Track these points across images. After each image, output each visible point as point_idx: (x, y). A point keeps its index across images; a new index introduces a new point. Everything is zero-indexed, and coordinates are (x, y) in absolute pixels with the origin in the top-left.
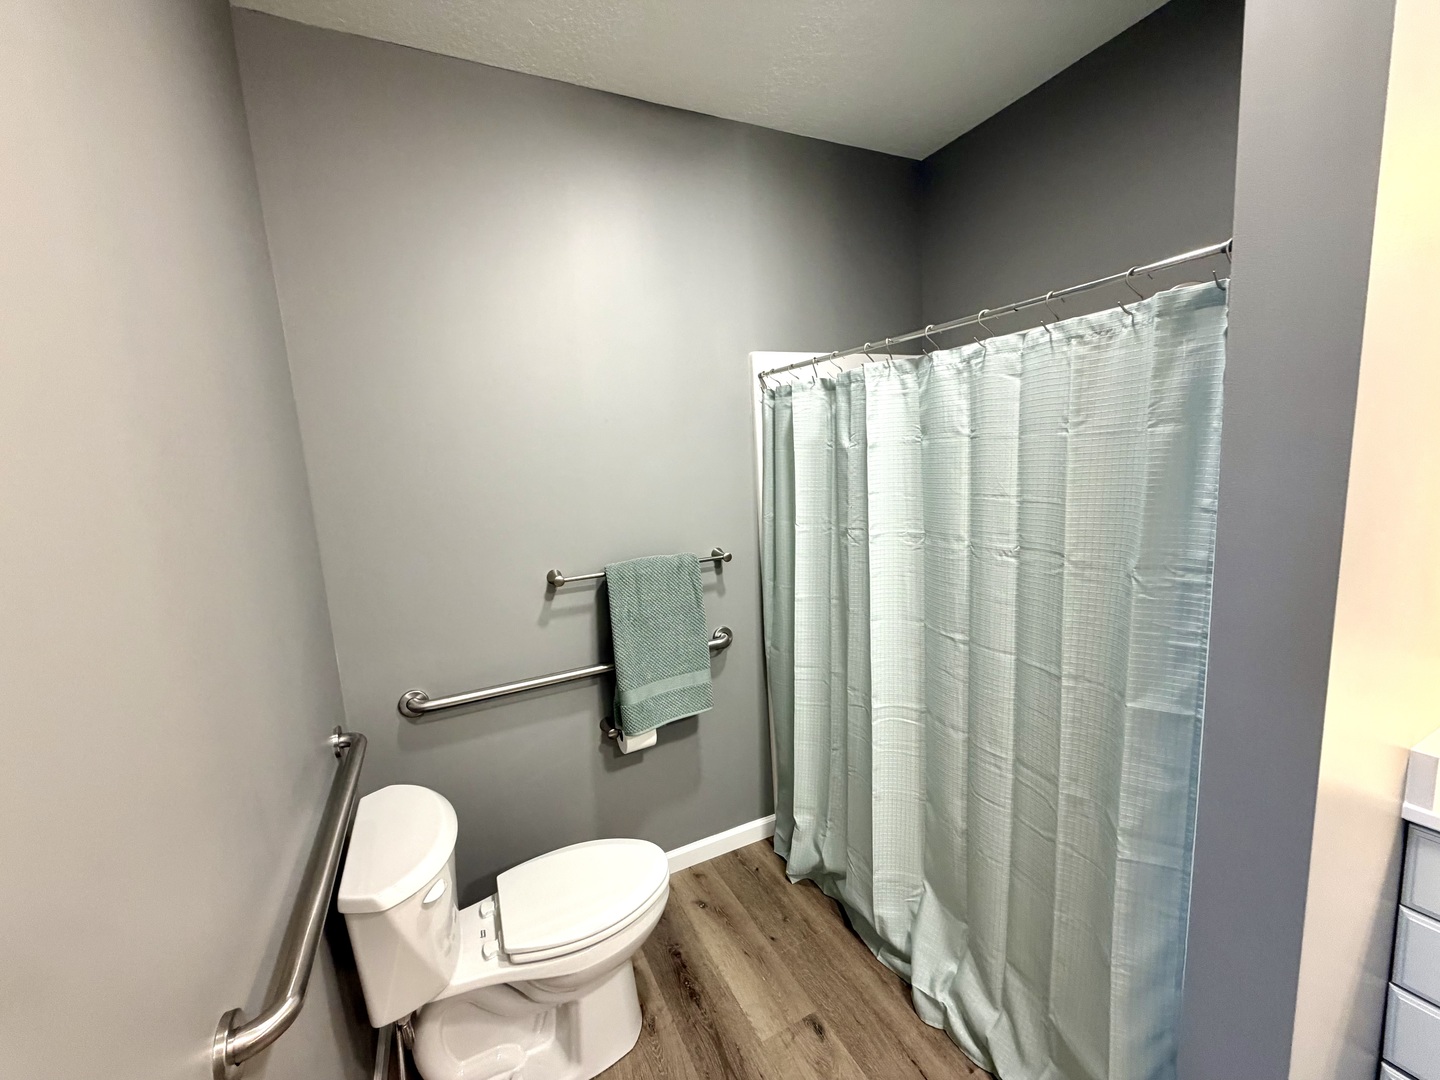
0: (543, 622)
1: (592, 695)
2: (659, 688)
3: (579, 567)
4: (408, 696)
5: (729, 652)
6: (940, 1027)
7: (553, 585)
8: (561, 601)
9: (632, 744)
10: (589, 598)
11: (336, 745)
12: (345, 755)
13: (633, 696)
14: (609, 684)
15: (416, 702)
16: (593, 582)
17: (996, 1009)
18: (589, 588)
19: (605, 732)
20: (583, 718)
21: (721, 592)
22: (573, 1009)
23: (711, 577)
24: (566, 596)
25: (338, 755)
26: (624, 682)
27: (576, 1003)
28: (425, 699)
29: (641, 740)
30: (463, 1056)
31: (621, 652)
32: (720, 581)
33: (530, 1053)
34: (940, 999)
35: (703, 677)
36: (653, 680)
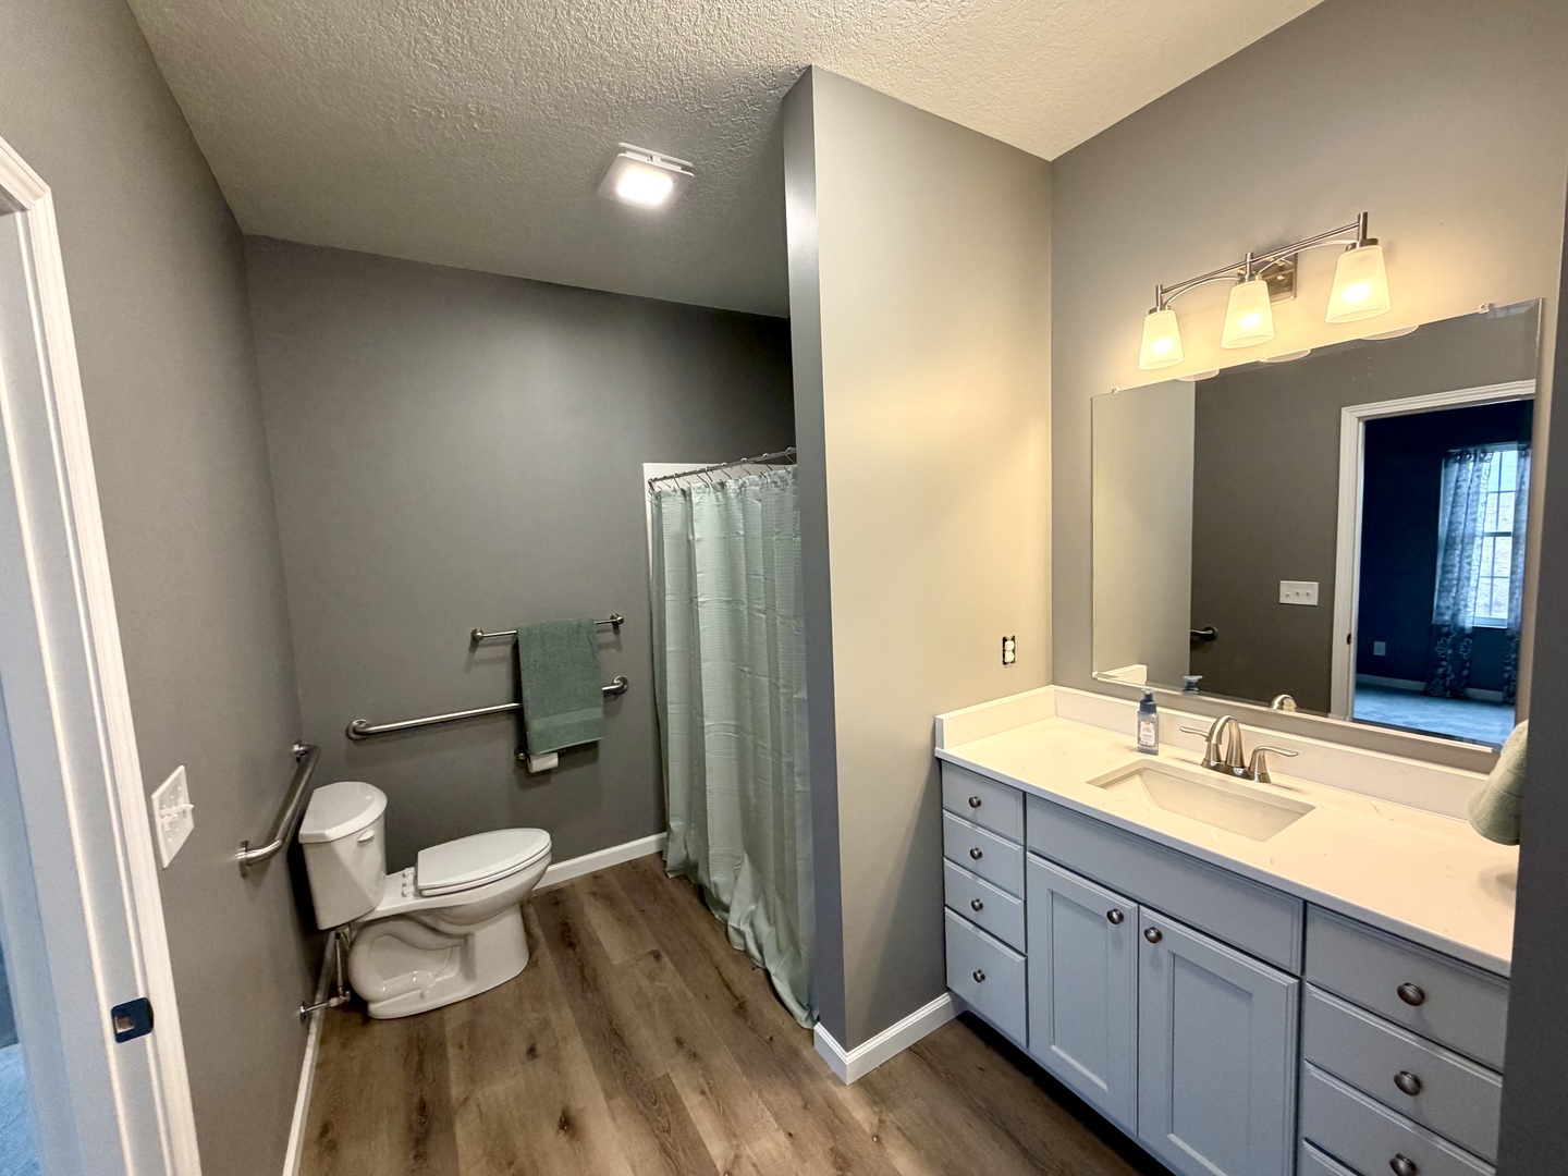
0: (468, 667)
1: (508, 725)
2: (561, 720)
3: (498, 628)
4: (355, 723)
5: (625, 696)
6: (742, 949)
7: (475, 641)
8: (481, 653)
9: (537, 765)
10: (507, 650)
11: (297, 752)
12: (301, 760)
13: (535, 725)
14: (518, 715)
15: (361, 728)
16: (509, 639)
17: (771, 925)
18: (507, 643)
19: (516, 754)
20: (502, 746)
21: (619, 647)
22: (470, 938)
23: (611, 636)
24: (485, 650)
25: (298, 760)
26: (528, 714)
27: (472, 934)
28: (369, 726)
29: (544, 762)
30: (386, 977)
31: (526, 693)
32: (618, 639)
33: (438, 979)
34: (742, 928)
35: (597, 713)
36: (554, 714)
